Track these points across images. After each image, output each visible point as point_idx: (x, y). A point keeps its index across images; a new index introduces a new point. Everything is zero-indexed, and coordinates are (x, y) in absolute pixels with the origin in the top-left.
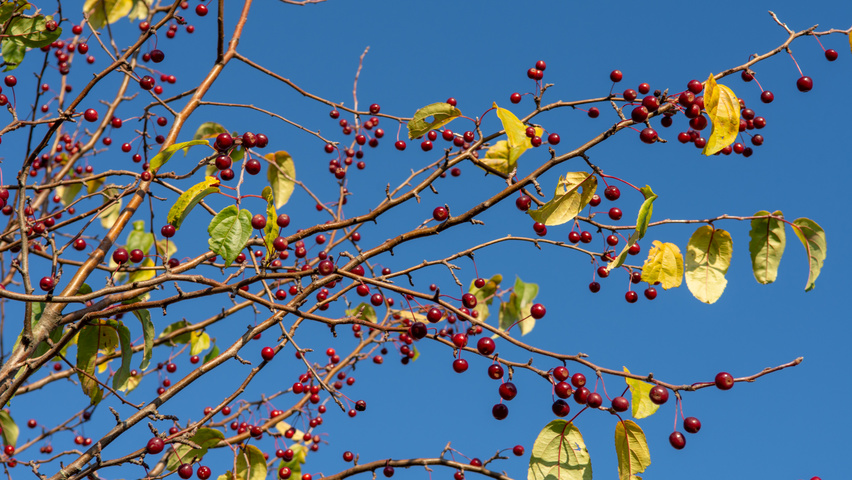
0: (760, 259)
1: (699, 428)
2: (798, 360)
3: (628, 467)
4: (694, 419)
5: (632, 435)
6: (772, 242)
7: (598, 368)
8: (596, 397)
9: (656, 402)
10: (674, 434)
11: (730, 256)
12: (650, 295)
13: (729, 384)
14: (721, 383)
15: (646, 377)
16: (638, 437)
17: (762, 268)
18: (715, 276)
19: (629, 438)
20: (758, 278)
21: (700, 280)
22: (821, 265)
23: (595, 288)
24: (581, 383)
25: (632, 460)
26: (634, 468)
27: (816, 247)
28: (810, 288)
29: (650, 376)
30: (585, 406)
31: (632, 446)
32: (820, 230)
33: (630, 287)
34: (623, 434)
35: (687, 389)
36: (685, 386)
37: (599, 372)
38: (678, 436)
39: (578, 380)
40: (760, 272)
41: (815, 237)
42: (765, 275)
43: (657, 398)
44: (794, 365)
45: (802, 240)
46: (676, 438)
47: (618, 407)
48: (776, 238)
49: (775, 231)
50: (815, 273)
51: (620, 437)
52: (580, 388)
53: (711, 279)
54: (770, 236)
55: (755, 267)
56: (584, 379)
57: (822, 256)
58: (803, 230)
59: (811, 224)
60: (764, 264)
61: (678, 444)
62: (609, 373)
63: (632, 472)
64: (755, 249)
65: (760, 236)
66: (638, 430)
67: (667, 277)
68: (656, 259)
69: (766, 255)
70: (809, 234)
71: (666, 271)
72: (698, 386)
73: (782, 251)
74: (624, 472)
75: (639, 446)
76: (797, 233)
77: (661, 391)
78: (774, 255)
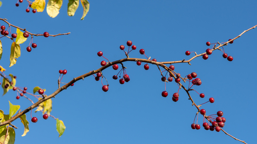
0: (70, 8)
1: (36, 47)
2: (69, 33)
3: (13, 56)
4: (35, 44)
5: (16, 47)
6: (74, 4)
7: (10, 24)
8: (7, 32)
9: (25, 37)
10: (28, 47)
11: (61, 5)
12: (34, 12)
13: (47, 35)
14: (45, 35)
15: (24, 29)
16: (18, 48)
17: (70, 11)
18: (55, 10)
19: (15, 47)
20: (68, 14)
21: (51, 10)
22: (87, 13)
23: (17, 5)
24: (4, 29)
25: (15, 54)
26: (15, 56)
27: (86, 8)
28: (82, 19)
29: (25, 29)
30: (4, 36)
31: (16, 50)
32: (88, 3)
33: (28, 7)
34: (14, 46)
35: (35, 35)
36: (35, 34)
37: (10, 25)
38: (29, 48)
39: (3, 28)
40: (69, 13)
41: (87, 5)
42: (70, 14)
43: (25, 35)
44: (67, 34)
45: (83, 5)
46: (29, 49)
47: (14, 37)
48: (76, 3)
49: (76, 1)
50: (85, 15)
51: (13, 47)
52: (3, 30)
53: (54, 11)
54: (74, 2)
55: (68, 10)
56: (5, 28)
57: (87, 11)
58: (84, 2)
59: (86, 1)
60: (71, 10)
61: (29, 50)
62: (13, 26)
63: (14, 57)
64: (69, 5)
65: (71, 2)
66: (19, 46)
67: (39, 8)
68: (37, 2)
69: (72, 8)
70: (85, 4)
71: (39, 6)
72: (39, 35)
73: (77, 8)
74: (12, 57)
75: (18, 51)
76: (82, 3)
77: (27, 34)
78: (74, 8)
